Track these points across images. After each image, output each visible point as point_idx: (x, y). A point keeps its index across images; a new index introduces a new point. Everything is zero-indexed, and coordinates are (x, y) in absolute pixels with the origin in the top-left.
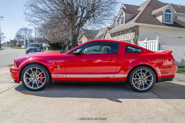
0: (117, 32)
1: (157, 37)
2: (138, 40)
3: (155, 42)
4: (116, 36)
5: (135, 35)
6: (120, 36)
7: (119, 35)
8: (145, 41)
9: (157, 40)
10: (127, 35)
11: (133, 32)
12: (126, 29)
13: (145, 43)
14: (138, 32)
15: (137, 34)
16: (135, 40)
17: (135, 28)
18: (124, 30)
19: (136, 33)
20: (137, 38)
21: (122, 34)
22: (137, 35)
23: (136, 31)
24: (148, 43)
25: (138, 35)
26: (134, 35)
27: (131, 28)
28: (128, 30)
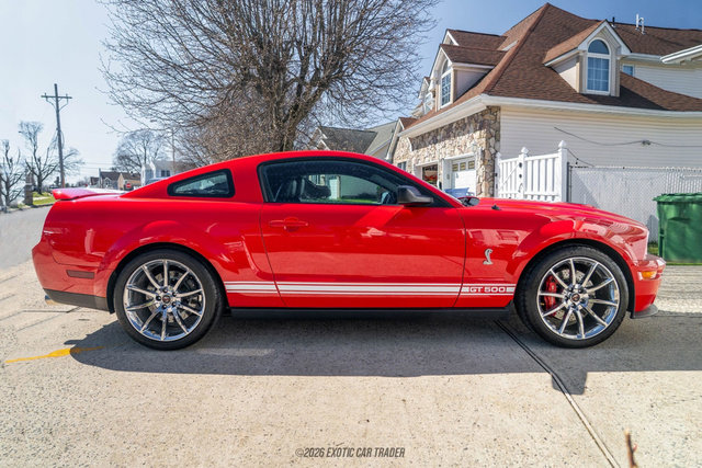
0: (429, 133)
1: (560, 145)
2: (499, 155)
3: (554, 159)
4: (425, 146)
5: (488, 139)
6: (439, 146)
7: (436, 142)
8: (521, 159)
9: (559, 155)
10: (462, 139)
11: (480, 129)
12: (457, 122)
13: (520, 165)
14: (498, 130)
15: (494, 136)
16: (487, 158)
17: (487, 117)
18: (451, 125)
19: (488, 132)
20: (493, 151)
21: (444, 138)
22: (492, 140)
23: (489, 125)
24: (529, 164)
25: (498, 139)
26: (484, 140)
27: (472, 116)
28: (465, 125)
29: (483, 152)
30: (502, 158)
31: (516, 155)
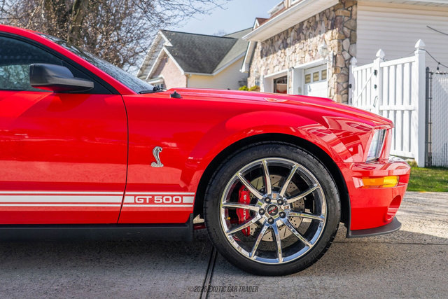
0: (279, 35)
1: (417, 45)
2: (354, 61)
3: (411, 63)
4: (275, 51)
5: (340, 41)
6: (289, 51)
7: (286, 46)
8: (376, 65)
9: (415, 59)
10: (314, 41)
11: (332, 28)
12: (308, 20)
13: (376, 73)
14: (354, 30)
15: (349, 36)
16: (340, 64)
17: (340, 12)
18: (302, 24)
19: (341, 31)
20: (347, 56)
21: (298, 40)
22: (346, 43)
23: (342, 23)
24: (385, 70)
25: (353, 41)
26: (336, 42)
27: (323, 13)
28: (316, 23)
29: (335, 57)
30: (358, 65)
31: (371, 59)
